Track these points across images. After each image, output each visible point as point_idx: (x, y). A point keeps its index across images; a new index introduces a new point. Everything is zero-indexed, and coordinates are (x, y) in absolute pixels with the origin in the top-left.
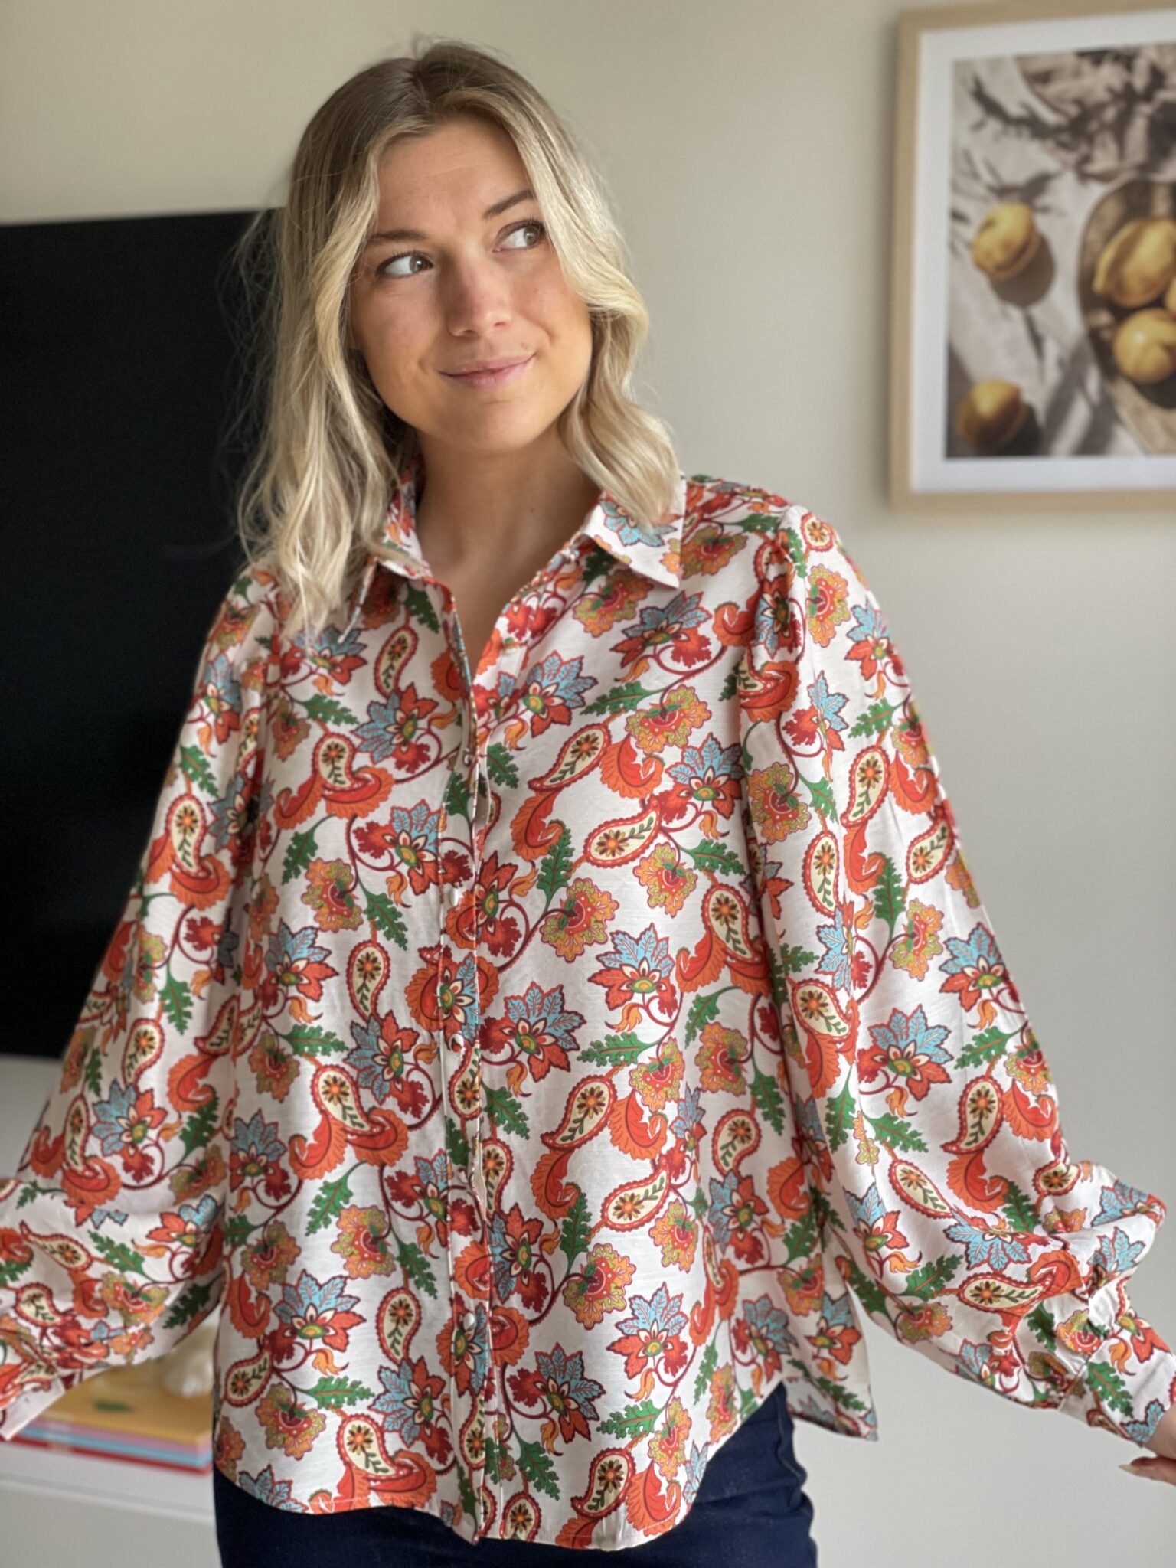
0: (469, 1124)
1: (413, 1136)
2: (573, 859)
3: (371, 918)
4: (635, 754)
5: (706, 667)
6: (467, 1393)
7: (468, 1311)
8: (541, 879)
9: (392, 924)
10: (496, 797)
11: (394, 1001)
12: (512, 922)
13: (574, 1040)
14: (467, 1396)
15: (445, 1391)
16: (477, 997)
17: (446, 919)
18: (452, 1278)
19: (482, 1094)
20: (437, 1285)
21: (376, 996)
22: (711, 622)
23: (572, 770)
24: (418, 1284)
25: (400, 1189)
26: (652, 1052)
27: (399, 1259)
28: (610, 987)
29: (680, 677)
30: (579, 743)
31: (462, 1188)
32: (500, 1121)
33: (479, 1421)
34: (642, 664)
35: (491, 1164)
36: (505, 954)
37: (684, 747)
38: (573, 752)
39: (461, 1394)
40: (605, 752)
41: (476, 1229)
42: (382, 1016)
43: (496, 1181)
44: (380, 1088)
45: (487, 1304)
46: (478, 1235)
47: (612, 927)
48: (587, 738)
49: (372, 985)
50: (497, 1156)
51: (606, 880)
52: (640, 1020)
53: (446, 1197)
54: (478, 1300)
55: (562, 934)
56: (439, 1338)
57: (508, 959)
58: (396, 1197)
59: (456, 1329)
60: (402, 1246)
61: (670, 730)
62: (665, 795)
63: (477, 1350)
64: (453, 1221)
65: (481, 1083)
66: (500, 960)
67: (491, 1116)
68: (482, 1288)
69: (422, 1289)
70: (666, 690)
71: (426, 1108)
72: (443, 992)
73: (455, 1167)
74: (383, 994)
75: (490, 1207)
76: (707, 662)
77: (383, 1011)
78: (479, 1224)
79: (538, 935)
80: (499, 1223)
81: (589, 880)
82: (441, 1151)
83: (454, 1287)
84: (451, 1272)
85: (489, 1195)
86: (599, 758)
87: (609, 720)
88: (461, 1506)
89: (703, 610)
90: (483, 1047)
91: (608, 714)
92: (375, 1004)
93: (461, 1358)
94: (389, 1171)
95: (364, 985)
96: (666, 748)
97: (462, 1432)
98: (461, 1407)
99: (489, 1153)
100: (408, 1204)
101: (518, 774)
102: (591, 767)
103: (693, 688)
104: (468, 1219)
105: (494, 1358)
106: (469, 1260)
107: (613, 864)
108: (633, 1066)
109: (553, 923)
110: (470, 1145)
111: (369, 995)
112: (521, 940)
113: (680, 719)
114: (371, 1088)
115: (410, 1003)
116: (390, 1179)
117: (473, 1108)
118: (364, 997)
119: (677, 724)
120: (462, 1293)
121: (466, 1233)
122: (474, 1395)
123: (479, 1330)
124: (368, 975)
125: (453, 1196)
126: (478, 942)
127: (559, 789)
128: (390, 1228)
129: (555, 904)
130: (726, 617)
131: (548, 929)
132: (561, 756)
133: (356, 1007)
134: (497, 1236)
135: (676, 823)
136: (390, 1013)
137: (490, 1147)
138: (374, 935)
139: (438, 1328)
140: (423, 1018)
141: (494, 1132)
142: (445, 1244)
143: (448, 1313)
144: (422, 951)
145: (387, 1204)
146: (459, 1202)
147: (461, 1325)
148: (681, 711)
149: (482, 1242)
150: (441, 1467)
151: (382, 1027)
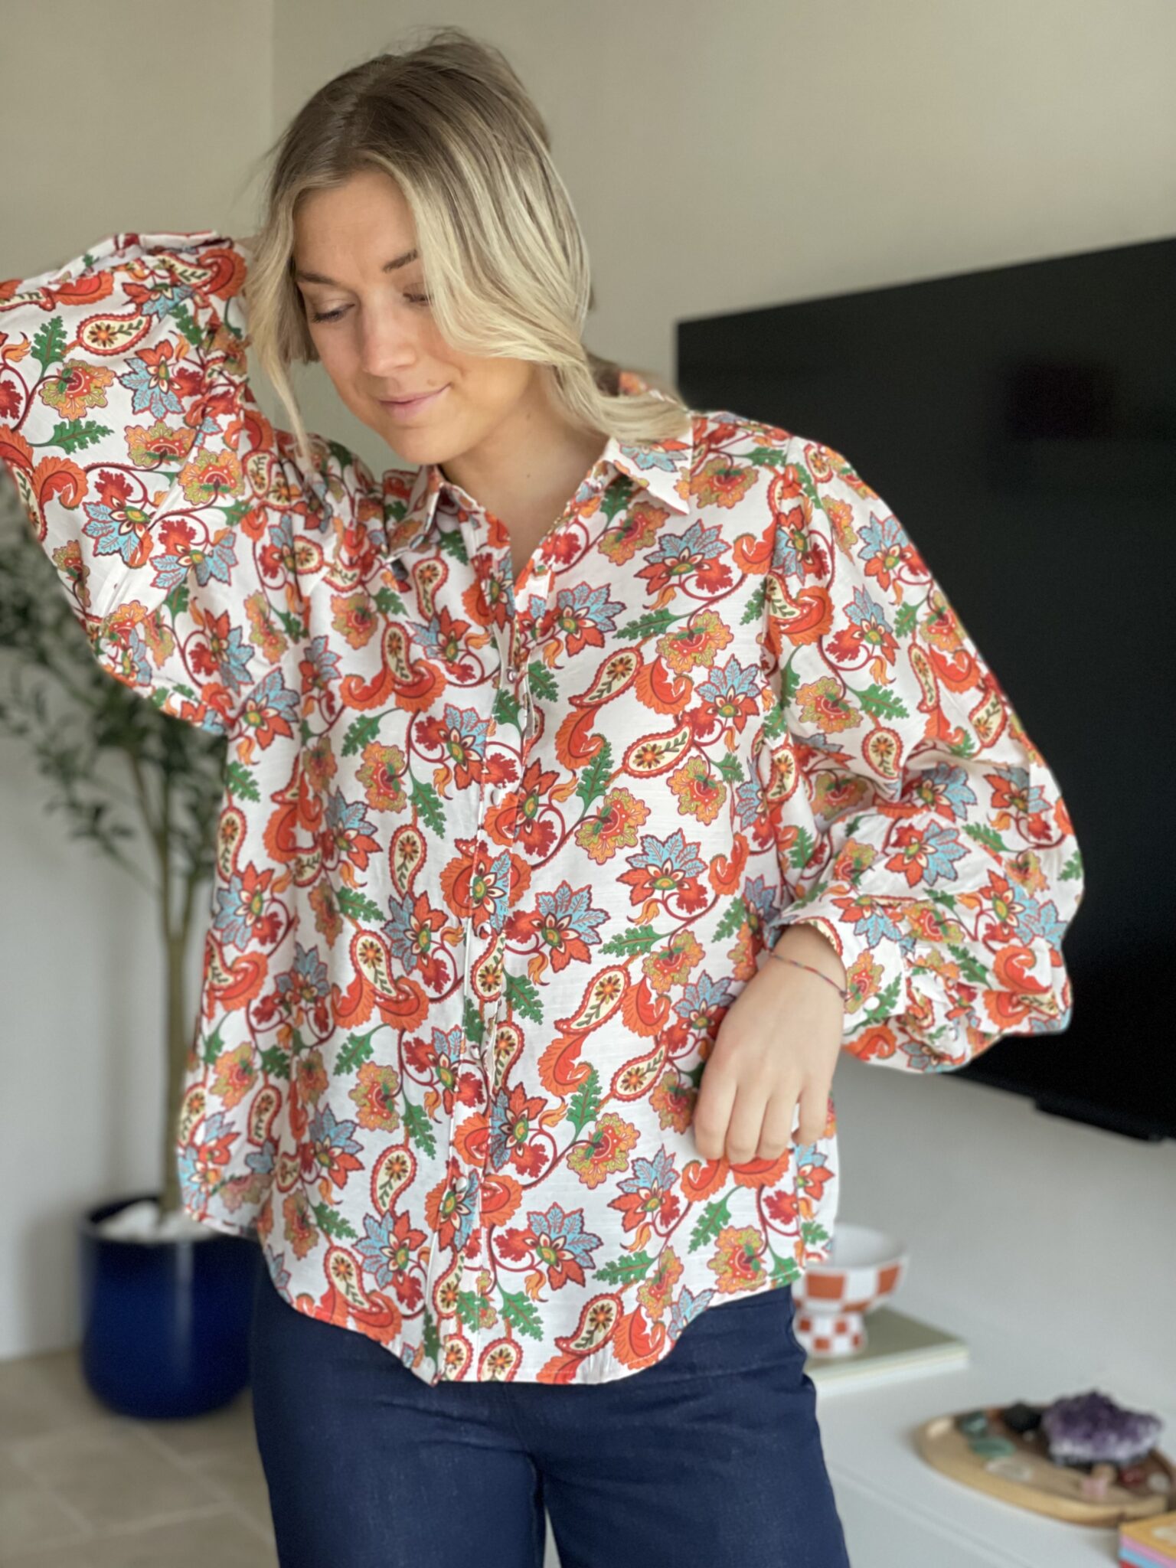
0: (487, 1006)
1: (433, 1008)
2: (612, 771)
3: (414, 804)
4: (667, 674)
5: (728, 593)
6: (449, 1248)
7: (462, 1175)
8: (581, 787)
9: (432, 813)
10: (538, 710)
11: (429, 884)
12: (549, 825)
13: (598, 935)
14: (448, 1251)
15: (426, 1244)
16: (508, 890)
17: (486, 817)
18: (452, 1144)
19: (503, 979)
20: (436, 1147)
21: (413, 876)
22: (731, 552)
23: (609, 690)
24: (418, 1144)
25: (416, 1055)
26: (664, 942)
27: (404, 1118)
28: (635, 886)
29: (704, 602)
30: (614, 665)
31: (473, 1063)
32: (517, 1006)
33: (457, 1276)
34: (669, 593)
35: (503, 1045)
36: (540, 854)
37: (711, 668)
38: (609, 673)
39: (442, 1249)
40: (638, 672)
41: (481, 1101)
42: (417, 895)
43: (505, 1060)
44: (409, 960)
45: (480, 1171)
46: (482, 1108)
47: (642, 831)
48: (621, 660)
49: (411, 866)
50: (509, 1038)
51: (639, 789)
52: (657, 913)
53: (456, 1069)
54: (472, 1167)
55: (595, 839)
56: (429, 1196)
57: (542, 859)
58: (411, 1061)
59: (448, 1190)
60: (408, 1106)
61: (697, 651)
62: (695, 711)
63: (465, 1211)
64: (460, 1092)
65: (503, 970)
66: (535, 859)
67: (509, 1000)
68: (478, 1156)
69: (422, 1149)
70: (693, 614)
71: (447, 986)
72: (476, 881)
73: (469, 1043)
74: (420, 876)
75: (496, 1083)
76: (728, 588)
77: (418, 891)
78: (485, 1097)
79: (572, 839)
80: (503, 1099)
81: (626, 789)
82: (457, 1027)
83: (452, 1152)
84: (452, 1138)
85: (498, 1072)
86: (633, 678)
87: (640, 644)
88: (422, 1350)
89: (722, 542)
90: (509, 937)
91: (639, 639)
92: (411, 883)
93: (448, 1216)
94: (408, 1037)
95: (403, 865)
96: (695, 668)
97: (437, 1283)
98: (440, 1260)
99: (502, 1035)
100: (421, 1069)
101: (558, 690)
102: (627, 687)
103: (717, 613)
104: (475, 1090)
105: (482, 1219)
106: (471, 1129)
107: (648, 776)
108: (647, 955)
109: (588, 828)
110: (486, 1025)
111: (407, 874)
112: (556, 843)
113: (706, 642)
114: (401, 959)
115: (444, 887)
116: (408, 1044)
117: (493, 992)
118: (402, 875)
119: (704, 646)
120: (459, 1158)
121: (471, 1104)
122: (455, 1250)
123: (470, 1194)
124: (409, 856)
125: (463, 1069)
126: (515, 840)
127: (598, 706)
128: (401, 1088)
129: (592, 811)
130: (745, 547)
131: (582, 834)
132: (598, 677)
133: (395, 884)
134: (499, 1110)
135: (706, 738)
136: (425, 893)
137: (505, 1029)
138: (415, 821)
139: (431, 1187)
140: (453, 904)
141: (510, 1016)
142: (449, 1111)
143: (443, 1174)
144: (458, 842)
145: (402, 1066)
146: (468, 1076)
147: (454, 1187)
148: (708, 634)
149: (484, 1115)
150: (409, 1312)
151: (415, 905)
